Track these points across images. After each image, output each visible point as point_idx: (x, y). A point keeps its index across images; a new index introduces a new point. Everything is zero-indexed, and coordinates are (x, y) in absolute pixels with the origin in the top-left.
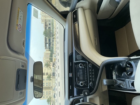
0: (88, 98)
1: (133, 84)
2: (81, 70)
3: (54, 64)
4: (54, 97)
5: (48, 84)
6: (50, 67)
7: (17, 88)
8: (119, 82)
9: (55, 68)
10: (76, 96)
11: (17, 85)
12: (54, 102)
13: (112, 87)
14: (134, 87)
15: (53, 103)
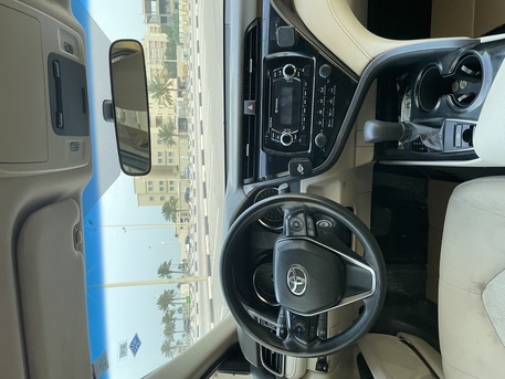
0: (304, 185)
1: (468, 136)
2: (288, 91)
3: (182, 87)
4: (187, 198)
5: (163, 158)
6: (168, 98)
7: (58, 127)
8: (420, 130)
9: (187, 100)
10: (264, 178)
11: (58, 116)
12: (186, 214)
13: (390, 152)
14: (471, 145)
15: (184, 217)
